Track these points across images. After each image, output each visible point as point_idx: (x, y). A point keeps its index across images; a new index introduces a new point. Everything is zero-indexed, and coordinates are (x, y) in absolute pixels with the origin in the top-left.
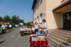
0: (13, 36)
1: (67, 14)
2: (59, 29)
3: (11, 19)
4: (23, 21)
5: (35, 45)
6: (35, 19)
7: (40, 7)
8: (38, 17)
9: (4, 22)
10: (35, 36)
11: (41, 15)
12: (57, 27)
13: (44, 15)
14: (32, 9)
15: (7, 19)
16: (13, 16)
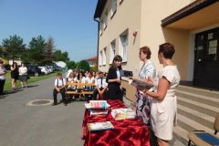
0: (30, 104)
1: (210, 36)
3: (27, 47)
4: (66, 55)
5: (100, 141)
6: (105, 49)
7: (119, 9)
8: (113, 43)
9: (6, 56)
10: (103, 110)
11: (124, 36)
13: (135, 35)
14: (95, 17)
15: (14, 48)
16: (33, 39)
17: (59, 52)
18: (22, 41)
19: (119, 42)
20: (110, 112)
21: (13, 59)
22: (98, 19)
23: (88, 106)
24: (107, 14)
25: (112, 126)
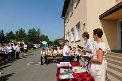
0: (29, 64)
2: (113, 51)
3: (27, 34)
4: (47, 37)
6: (68, 33)
8: (72, 30)
9: (17, 39)
11: (78, 26)
12: (109, 49)
13: (84, 25)
15: (21, 35)
16: (30, 30)
17: (43, 36)
18: (24, 31)
19: (76, 29)
20: (71, 69)
21: (20, 41)
22: (63, 17)
23: (59, 65)
24: (68, 14)
25: (73, 77)
